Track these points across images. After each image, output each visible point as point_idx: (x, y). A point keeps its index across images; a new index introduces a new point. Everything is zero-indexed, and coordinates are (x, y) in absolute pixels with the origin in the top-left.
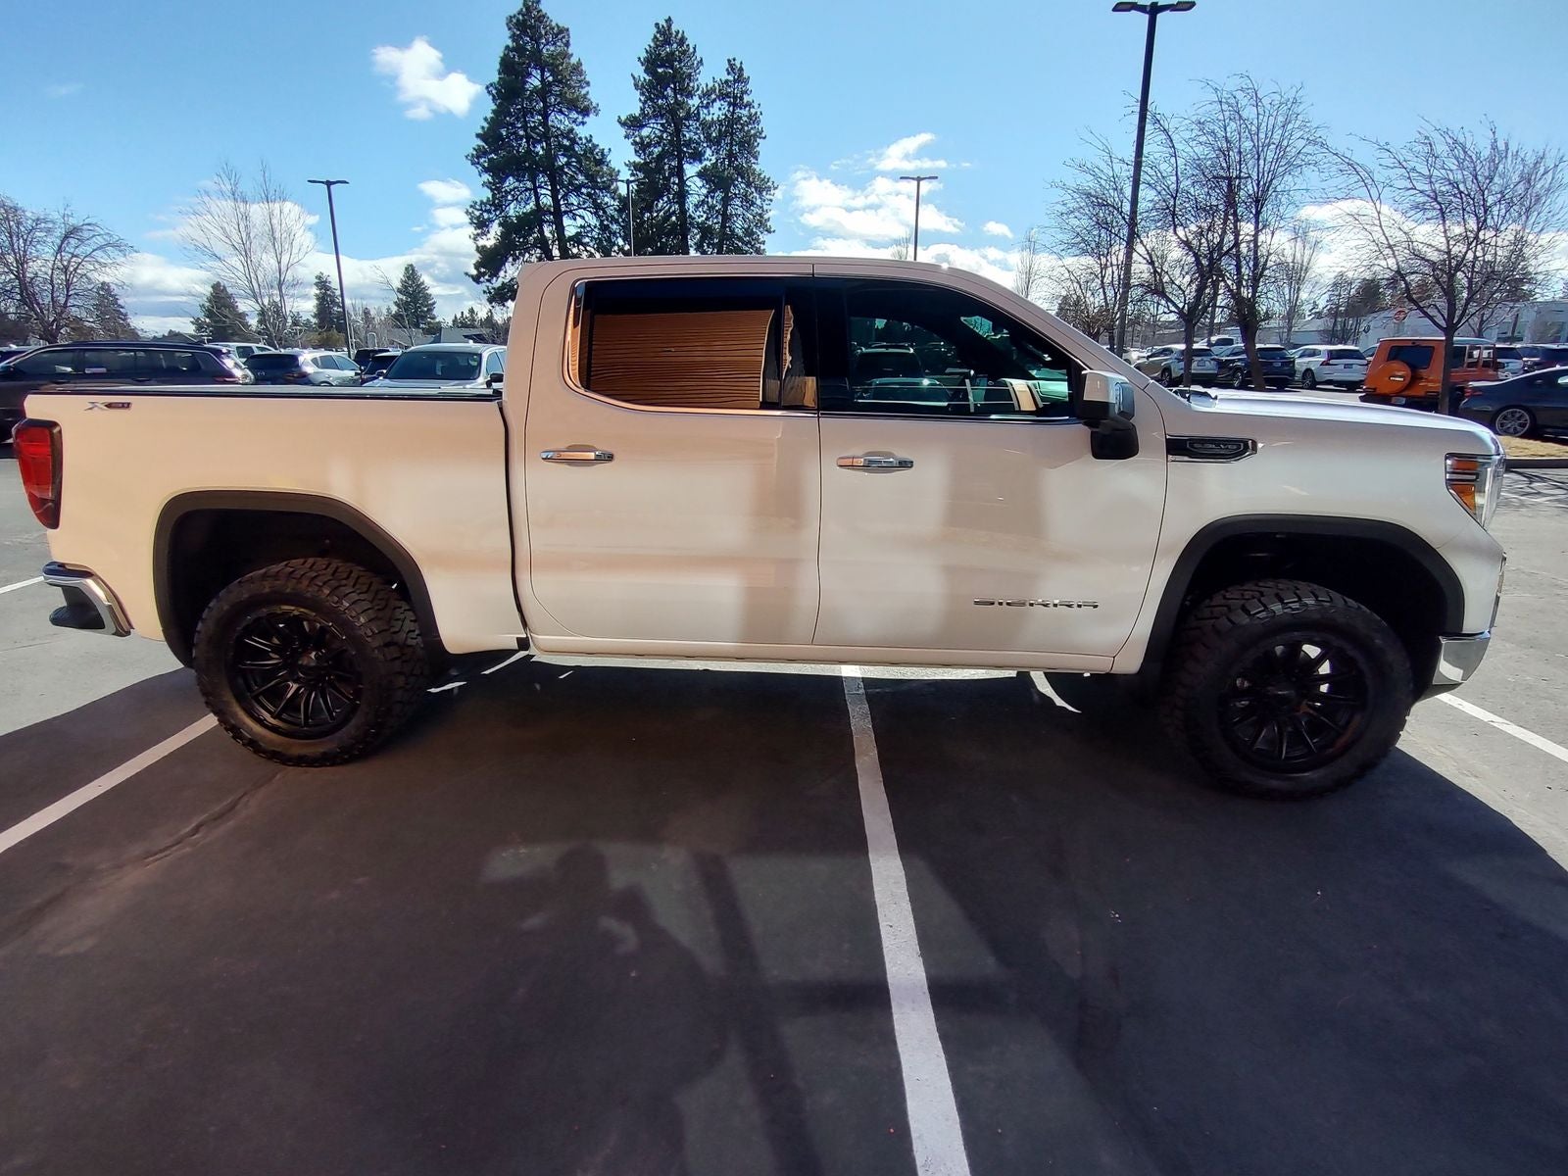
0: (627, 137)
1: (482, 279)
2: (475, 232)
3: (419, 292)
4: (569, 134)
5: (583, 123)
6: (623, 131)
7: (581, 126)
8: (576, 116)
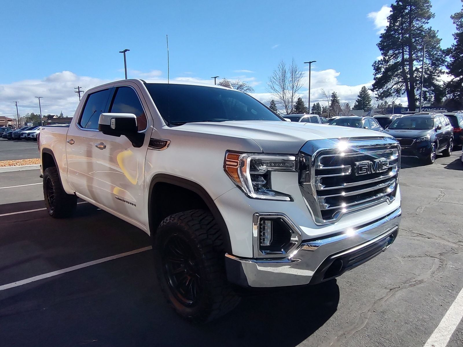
0: (454, 23)
1: (375, 90)
2: (375, 72)
3: (366, 96)
4: (420, 29)
5: (427, 23)
6: (452, 21)
7: (426, 24)
8: (424, 20)
